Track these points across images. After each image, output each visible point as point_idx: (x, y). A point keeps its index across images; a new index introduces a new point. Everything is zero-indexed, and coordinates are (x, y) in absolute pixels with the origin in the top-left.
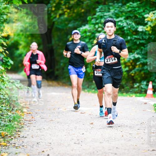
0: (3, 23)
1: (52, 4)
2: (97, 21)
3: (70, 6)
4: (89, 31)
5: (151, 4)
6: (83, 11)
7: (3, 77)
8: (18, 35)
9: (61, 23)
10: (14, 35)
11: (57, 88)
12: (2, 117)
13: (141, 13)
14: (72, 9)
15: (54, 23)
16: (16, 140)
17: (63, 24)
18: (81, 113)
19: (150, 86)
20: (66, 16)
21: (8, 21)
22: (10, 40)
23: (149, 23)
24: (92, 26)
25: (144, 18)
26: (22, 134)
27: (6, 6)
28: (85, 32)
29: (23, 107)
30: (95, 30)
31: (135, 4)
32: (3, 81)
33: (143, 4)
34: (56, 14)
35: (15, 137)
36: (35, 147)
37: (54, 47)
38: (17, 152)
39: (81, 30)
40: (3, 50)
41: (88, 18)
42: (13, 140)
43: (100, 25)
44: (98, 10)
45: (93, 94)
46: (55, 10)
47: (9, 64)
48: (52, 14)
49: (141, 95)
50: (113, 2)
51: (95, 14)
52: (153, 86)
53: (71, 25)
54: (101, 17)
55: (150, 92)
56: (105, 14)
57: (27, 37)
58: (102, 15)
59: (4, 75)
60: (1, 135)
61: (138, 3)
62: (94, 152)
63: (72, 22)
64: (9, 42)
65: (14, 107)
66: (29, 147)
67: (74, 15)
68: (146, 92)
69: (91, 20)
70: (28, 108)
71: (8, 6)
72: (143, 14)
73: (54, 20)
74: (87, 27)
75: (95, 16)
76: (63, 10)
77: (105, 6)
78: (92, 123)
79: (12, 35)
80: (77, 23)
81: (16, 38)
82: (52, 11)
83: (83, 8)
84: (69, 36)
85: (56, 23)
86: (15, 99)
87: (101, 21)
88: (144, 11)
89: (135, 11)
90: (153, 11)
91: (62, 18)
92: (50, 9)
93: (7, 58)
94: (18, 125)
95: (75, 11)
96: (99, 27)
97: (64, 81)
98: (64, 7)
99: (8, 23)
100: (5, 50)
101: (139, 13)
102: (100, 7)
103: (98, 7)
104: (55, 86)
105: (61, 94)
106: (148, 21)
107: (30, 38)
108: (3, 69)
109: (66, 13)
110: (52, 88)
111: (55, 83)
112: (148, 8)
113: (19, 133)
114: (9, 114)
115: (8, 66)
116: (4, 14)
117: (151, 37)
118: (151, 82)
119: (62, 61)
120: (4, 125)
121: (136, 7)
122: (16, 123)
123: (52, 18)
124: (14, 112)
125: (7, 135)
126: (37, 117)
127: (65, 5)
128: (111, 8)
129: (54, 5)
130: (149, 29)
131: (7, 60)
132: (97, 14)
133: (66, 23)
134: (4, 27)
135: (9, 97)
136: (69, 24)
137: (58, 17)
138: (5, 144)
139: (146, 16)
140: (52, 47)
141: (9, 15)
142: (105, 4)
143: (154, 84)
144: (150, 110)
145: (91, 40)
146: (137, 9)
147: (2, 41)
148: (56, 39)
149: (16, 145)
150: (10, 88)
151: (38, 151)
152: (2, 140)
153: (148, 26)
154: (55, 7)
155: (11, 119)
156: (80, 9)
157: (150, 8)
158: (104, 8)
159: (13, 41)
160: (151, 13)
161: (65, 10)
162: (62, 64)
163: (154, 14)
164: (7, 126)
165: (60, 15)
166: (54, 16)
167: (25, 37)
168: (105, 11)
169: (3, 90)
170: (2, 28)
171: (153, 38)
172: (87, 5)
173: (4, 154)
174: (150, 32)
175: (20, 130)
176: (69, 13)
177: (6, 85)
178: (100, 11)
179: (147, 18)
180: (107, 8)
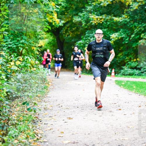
0: (38, 39)
1: (64, 30)
2: (86, 38)
3: (73, 31)
4: (82, 44)
5: (113, 30)
6: (79, 33)
7: (38, 66)
8: (47, 45)
9: (68, 40)
10: (45, 46)
11: (66, 72)
12: (38, 87)
13: (109, 34)
14: (74, 32)
15: (64, 39)
16: (45, 98)
17: (69, 40)
18: (78, 85)
19: (113, 71)
20: (70, 36)
21: (41, 38)
22: (42, 48)
23: (113, 39)
24: (84, 41)
25: (110, 37)
26: (48, 96)
27: (40, 31)
28: (80, 44)
29: (49, 82)
30: (85, 43)
31: (105, 30)
32: (39, 69)
33: (109, 30)
34: (65, 35)
35: (45, 97)
36: (55, 102)
37: (65, 52)
38: (46, 105)
39: (78, 43)
40: (39, 53)
41: (82, 37)
42: (44, 99)
43: (88, 40)
44: (87, 33)
45: (84, 75)
46: (65, 33)
47: (42, 60)
48: (64, 35)
49: (108, 75)
50: (94, 29)
51: (85, 35)
52: (115, 71)
53: (73, 40)
54: (88, 36)
55: (113, 74)
56: (90, 35)
57: (51, 47)
58: (89, 35)
59: (39, 66)
60: (38, 96)
61: (107, 29)
62: (85, 105)
63: (73, 39)
64: (42, 49)
65: (45, 82)
66: (52, 102)
67: (75, 35)
68: (111, 74)
69: (83, 38)
70: (51, 82)
71: (41, 31)
72: (109, 35)
73: (65, 38)
74: (81, 42)
75: (85, 36)
76: (69, 33)
77: (90, 31)
78: (84, 90)
79: (43, 46)
80: (76, 39)
81: (45, 47)
82: (64, 34)
83: (79, 32)
84: (72, 46)
85: (65, 39)
86: (45, 78)
87: (88, 38)
88: (110, 33)
89: (106, 33)
90: (114, 33)
91: (69, 37)
92: (62, 32)
93: (41, 57)
94: (46, 91)
95: (75, 33)
96: (87, 41)
97: (70, 68)
98: (69, 31)
99: (41, 40)
100: (40, 53)
101: (107, 34)
102: (88, 31)
103: (87, 31)
104: (65, 71)
105: (68, 75)
106: (112, 38)
107: (52, 47)
108: (39, 63)
109: (71, 34)
110: (63, 72)
111: (65, 70)
112: (112, 32)
113: (47, 95)
114: (42, 85)
115: (41, 61)
116: (40, 35)
117: (114, 46)
118: (113, 69)
119: (69, 59)
120: (40, 91)
121: (106, 31)
122: (45, 90)
123: (63, 37)
124: (44, 84)
125: (41, 96)
126: (56, 87)
127: (70, 30)
128: (93, 32)
129: (65, 30)
130: (112, 42)
131: (41, 58)
132: (87, 35)
133: (71, 39)
134: (39, 41)
135: (42, 77)
136: (72, 40)
137: (66, 36)
138: (40, 100)
139: (111, 36)
140: (63, 51)
141: (42, 35)
142: (90, 30)
143: (115, 70)
144: (113, 83)
145: (83, 48)
146: (106, 32)
147: (38, 49)
148: (66, 47)
149: (45, 101)
150: (43, 72)
151: (57, 104)
152: (38, 98)
153: (112, 41)
154: (65, 31)
155: (43, 88)
156: (78, 32)
157: (113, 31)
158: (90, 32)
159: (44, 49)
160: (114, 34)
161: (70, 33)
162: (68, 60)
163: (115, 34)
164: (41, 91)
165: (68, 35)
166: (65, 36)
167: (50, 46)
168: (90, 33)
169: (39, 73)
170: (38, 42)
171: (114, 47)
172: (81, 31)
173: (39, 105)
174: (113, 44)
175: (47, 93)
176: (72, 35)
177: (40, 71)
178: (88, 33)
179: (111, 37)
180: (91, 32)
